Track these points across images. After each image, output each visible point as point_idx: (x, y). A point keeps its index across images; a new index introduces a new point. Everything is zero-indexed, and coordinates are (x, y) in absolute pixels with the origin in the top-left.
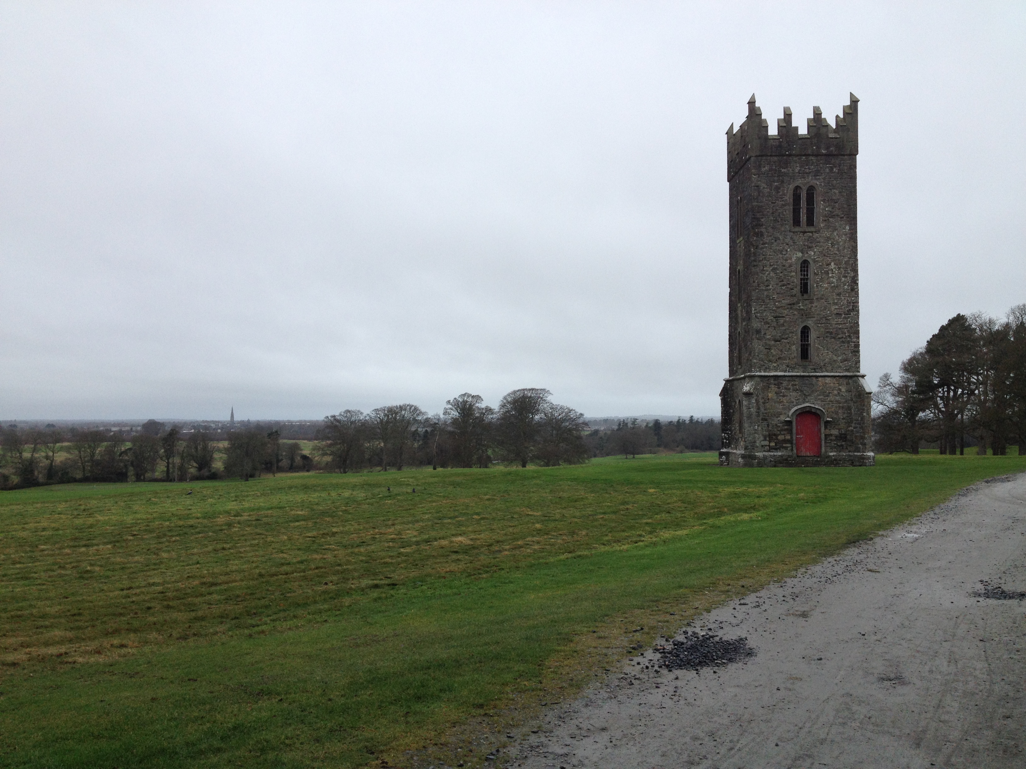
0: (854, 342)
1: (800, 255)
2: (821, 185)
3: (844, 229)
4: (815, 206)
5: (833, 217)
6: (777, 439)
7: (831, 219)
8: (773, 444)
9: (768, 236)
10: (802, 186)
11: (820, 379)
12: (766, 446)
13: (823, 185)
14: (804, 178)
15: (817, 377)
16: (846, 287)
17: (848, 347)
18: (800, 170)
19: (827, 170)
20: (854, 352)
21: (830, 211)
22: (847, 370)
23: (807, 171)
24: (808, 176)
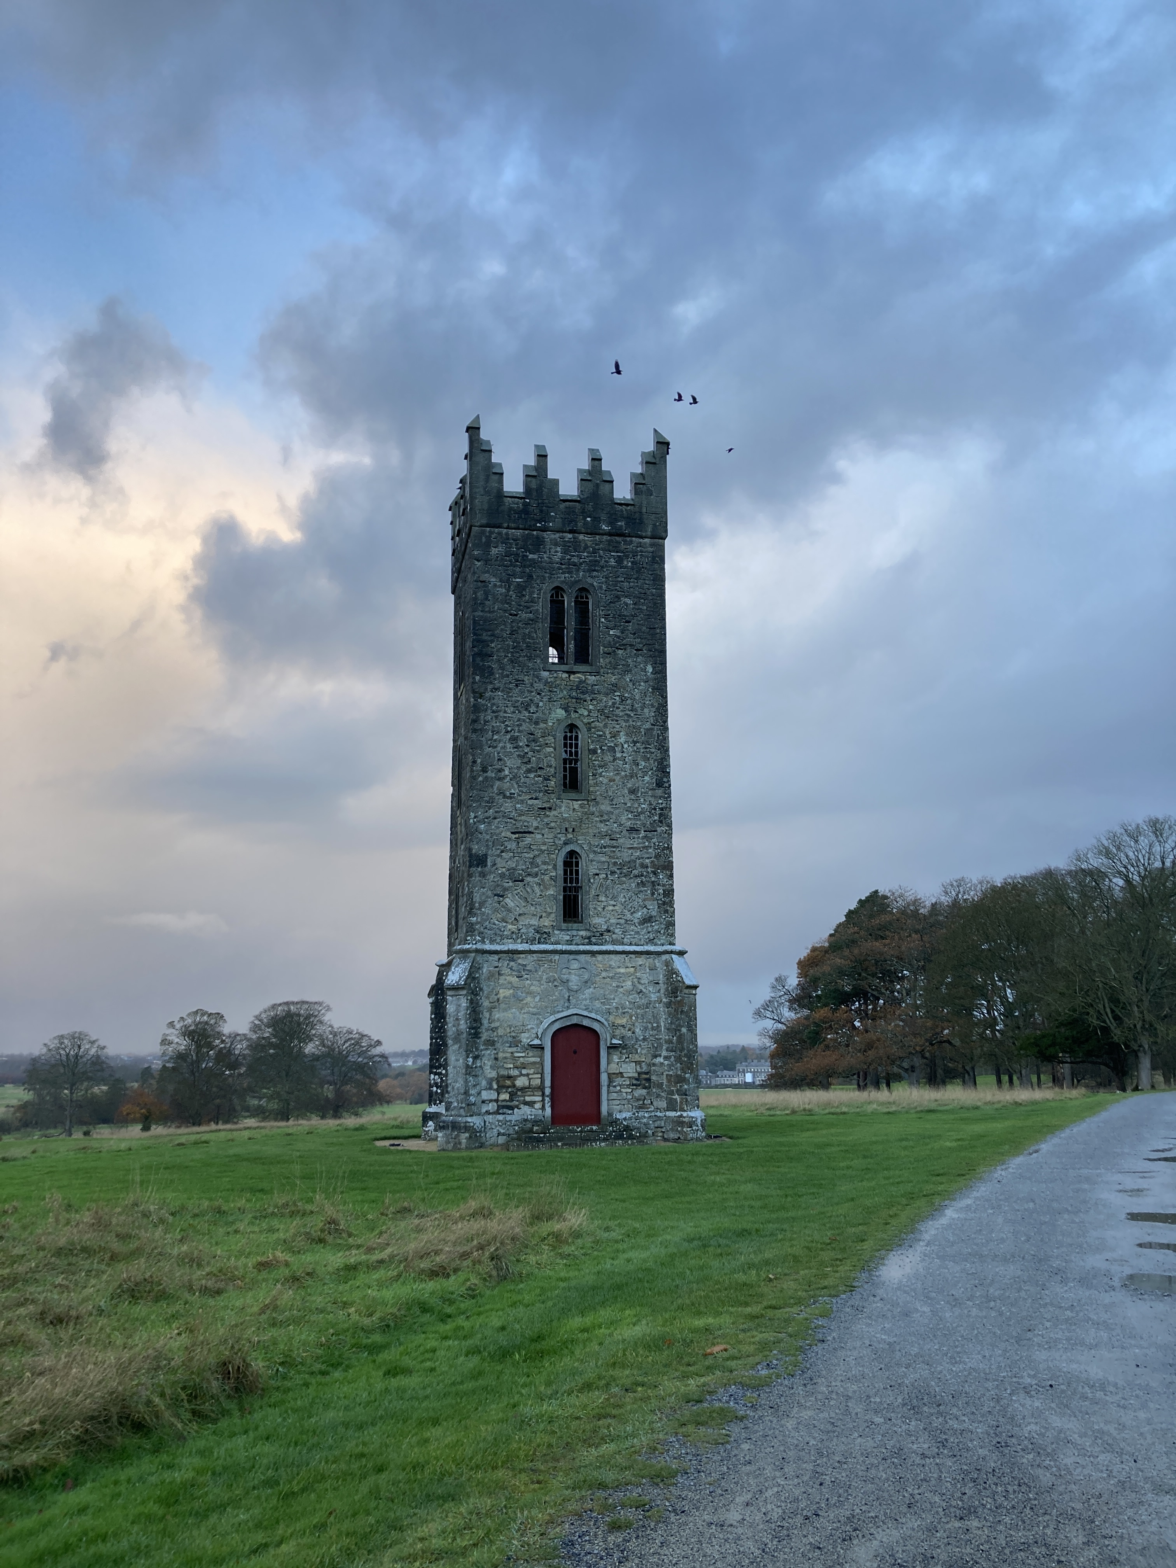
0: (664, 885)
1: (561, 713)
2: (601, 587)
3: (645, 670)
4: (591, 627)
5: (624, 647)
6: (514, 1086)
7: (620, 652)
8: (505, 1096)
9: (503, 676)
10: (565, 587)
11: (600, 957)
12: (491, 1101)
13: (604, 587)
14: (570, 572)
15: (593, 953)
16: (647, 778)
17: (653, 894)
18: (562, 558)
19: (612, 562)
20: (664, 903)
21: (618, 637)
22: (651, 941)
23: (575, 559)
24: (578, 570)
